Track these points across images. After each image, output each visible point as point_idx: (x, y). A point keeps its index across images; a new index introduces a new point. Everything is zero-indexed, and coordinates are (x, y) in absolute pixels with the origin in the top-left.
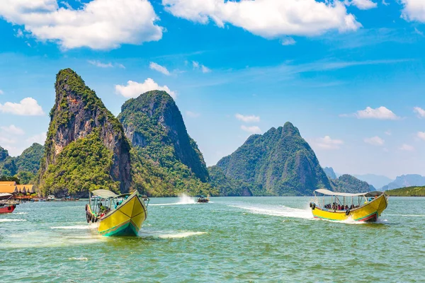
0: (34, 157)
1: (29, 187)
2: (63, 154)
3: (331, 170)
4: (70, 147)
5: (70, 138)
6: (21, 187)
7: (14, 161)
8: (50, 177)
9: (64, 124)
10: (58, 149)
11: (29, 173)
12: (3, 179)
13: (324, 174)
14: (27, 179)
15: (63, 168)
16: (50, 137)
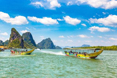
0: (7, 42)
1: (6, 47)
2: (12, 42)
3: (55, 45)
4: (13, 41)
5: (13, 39)
6: (5, 47)
7: (4, 43)
8: (10, 45)
9: (12, 37)
10: (11, 41)
11: (6, 45)
12: (2, 46)
14: (6, 46)
15: (12, 44)
16: (10, 39)
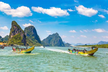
0: (7, 38)
1: (6, 44)
2: (13, 38)
3: (64, 42)
4: (14, 36)
5: (14, 34)
6: (4, 44)
7: (3, 39)
8: (10, 42)
9: (13, 32)
10: (12, 36)
12: (0, 42)
13: (63, 43)
14: (5, 42)
15: (13, 40)
16: (10, 34)
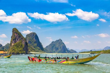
0: (8, 46)
1: (7, 52)
2: (14, 45)
3: (68, 48)
4: (15, 44)
5: (15, 42)
6: (5, 52)
7: (3, 47)
8: (11, 50)
9: (14, 39)
10: (13, 44)
11: (7, 49)
12: (1, 51)
13: (67, 49)
14: (6, 51)
15: (14, 48)
16: (11, 42)
